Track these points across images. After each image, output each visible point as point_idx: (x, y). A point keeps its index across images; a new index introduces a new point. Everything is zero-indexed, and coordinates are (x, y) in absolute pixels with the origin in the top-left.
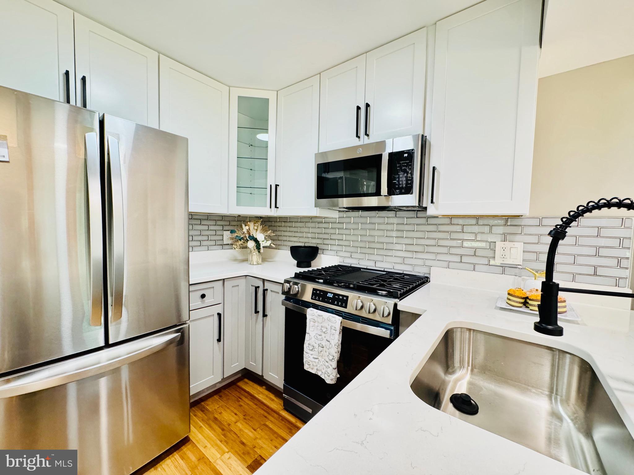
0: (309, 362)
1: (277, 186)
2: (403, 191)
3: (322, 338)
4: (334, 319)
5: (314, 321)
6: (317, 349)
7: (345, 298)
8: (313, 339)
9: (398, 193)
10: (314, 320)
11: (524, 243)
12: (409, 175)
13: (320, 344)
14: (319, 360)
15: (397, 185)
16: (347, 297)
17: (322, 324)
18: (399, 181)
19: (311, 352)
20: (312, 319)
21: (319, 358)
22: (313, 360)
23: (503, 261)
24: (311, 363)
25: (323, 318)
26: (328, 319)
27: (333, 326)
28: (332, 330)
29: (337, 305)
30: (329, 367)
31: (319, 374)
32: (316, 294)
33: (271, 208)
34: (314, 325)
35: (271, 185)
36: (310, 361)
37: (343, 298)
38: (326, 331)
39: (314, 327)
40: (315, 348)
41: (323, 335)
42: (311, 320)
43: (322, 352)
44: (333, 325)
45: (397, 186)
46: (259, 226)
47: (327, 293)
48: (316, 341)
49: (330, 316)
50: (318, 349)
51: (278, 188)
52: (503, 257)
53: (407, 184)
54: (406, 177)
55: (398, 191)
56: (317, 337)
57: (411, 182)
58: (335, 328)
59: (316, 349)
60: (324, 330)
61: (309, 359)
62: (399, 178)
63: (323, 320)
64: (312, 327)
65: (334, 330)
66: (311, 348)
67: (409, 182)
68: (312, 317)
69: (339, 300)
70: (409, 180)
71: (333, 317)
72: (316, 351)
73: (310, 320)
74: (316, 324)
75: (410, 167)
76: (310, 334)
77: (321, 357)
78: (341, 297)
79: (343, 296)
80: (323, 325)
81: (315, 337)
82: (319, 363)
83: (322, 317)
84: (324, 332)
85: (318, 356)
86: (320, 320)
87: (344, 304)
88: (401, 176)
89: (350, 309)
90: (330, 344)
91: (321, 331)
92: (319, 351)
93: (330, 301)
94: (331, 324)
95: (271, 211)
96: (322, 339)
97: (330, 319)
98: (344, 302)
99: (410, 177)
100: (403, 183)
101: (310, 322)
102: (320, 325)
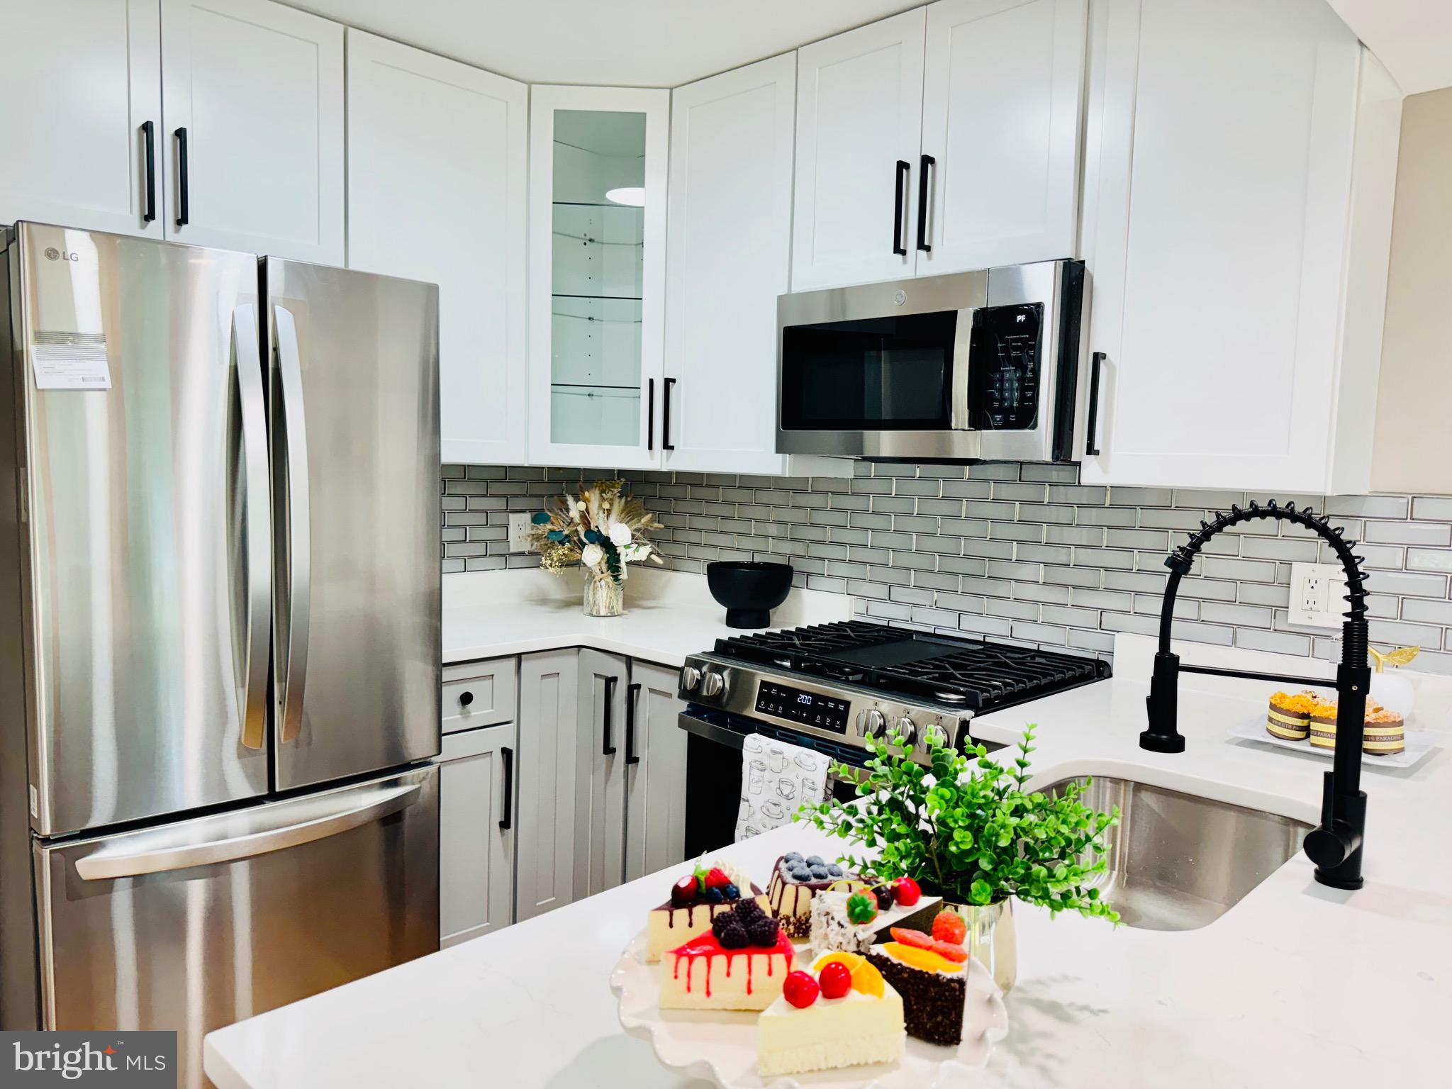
1: (668, 382)
2: (1013, 418)
3: (780, 811)
4: (810, 761)
5: (760, 767)
7: (841, 707)
8: (759, 816)
9: (1000, 424)
10: (762, 764)
12: (1029, 375)
15: (997, 400)
16: (847, 704)
17: (781, 776)
18: (1001, 390)
20: (755, 761)
23: (1310, 618)
25: (785, 759)
26: (797, 760)
27: (807, 779)
28: (806, 789)
29: (823, 725)
32: (766, 696)
33: (650, 447)
34: (761, 779)
35: (651, 381)
37: (836, 706)
38: (791, 793)
39: (760, 784)
41: (784, 803)
42: (753, 764)
44: (809, 775)
45: (996, 404)
46: (617, 501)
47: (798, 693)
48: (767, 820)
49: (802, 752)
51: (674, 389)
53: (1023, 398)
54: (1021, 380)
55: (998, 417)
56: (768, 810)
57: (1033, 395)
58: (813, 783)
60: (787, 790)
62: (1002, 381)
63: (785, 764)
64: (757, 782)
65: (810, 788)
67: (1029, 394)
68: (757, 757)
69: (825, 712)
70: (1029, 388)
71: (810, 756)
73: (750, 764)
74: (767, 775)
75: (1031, 352)
76: (751, 802)
78: (831, 705)
79: (838, 702)
80: (783, 776)
81: (764, 810)
83: (781, 756)
84: (787, 797)
86: (776, 764)
87: (838, 723)
88: (1007, 376)
89: (851, 736)
91: (779, 792)
93: (805, 715)
94: (803, 774)
95: (652, 458)
96: (781, 814)
97: (800, 762)
98: (837, 715)
99: (1030, 380)
100: (1012, 396)
101: (750, 771)
102: (776, 777)
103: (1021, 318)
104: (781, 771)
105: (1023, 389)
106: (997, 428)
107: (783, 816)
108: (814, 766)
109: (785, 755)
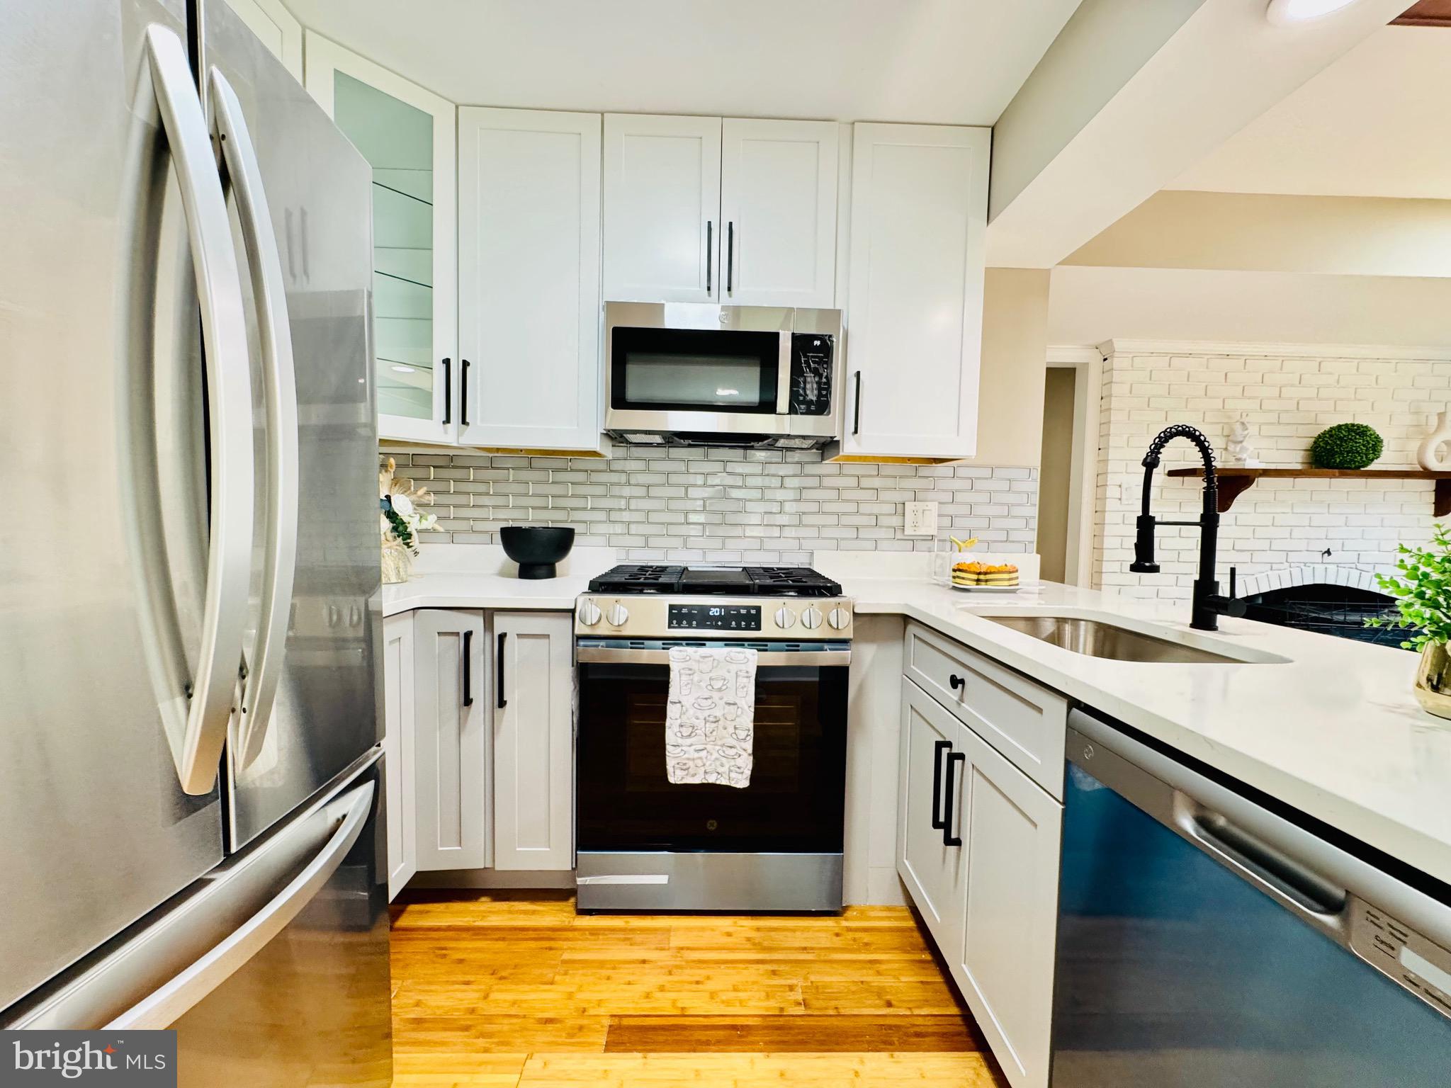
0: (687, 762)
1: (466, 364)
2: (813, 408)
3: (713, 703)
4: (742, 656)
5: (690, 672)
6: (701, 729)
7: (753, 612)
8: (691, 711)
9: (804, 411)
10: (690, 669)
11: (940, 503)
12: (824, 380)
13: (709, 716)
14: (708, 752)
15: (801, 395)
16: (758, 609)
17: (711, 675)
18: (804, 389)
19: (689, 741)
20: (684, 669)
21: (707, 746)
22: (696, 755)
23: (915, 531)
24: (690, 764)
25: (714, 660)
26: (728, 659)
27: (741, 671)
28: (740, 679)
29: (739, 628)
30: (740, 756)
31: (711, 779)
32: (676, 616)
33: (447, 421)
34: (690, 682)
35: (448, 361)
36: (688, 759)
37: (749, 612)
38: (723, 685)
39: (689, 686)
40: (696, 728)
41: (716, 695)
42: (682, 671)
43: (714, 733)
44: (743, 667)
45: (801, 398)
47: (708, 608)
48: (699, 714)
49: (731, 651)
50: (703, 729)
51: (471, 370)
52: (913, 525)
53: (820, 395)
54: (819, 383)
55: (803, 407)
56: (699, 705)
57: (827, 394)
58: (747, 672)
59: (700, 731)
60: (718, 684)
61: (686, 756)
62: (805, 382)
63: (715, 664)
64: (686, 685)
65: (744, 677)
66: (686, 732)
67: (824, 392)
68: (684, 665)
69: (739, 618)
70: (824, 389)
71: (739, 653)
72: (701, 735)
73: (679, 672)
74: (696, 678)
75: (825, 366)
76: (683, 703)
77: (712, 743)
78: (743, 612)
79: (748, 608)
80: (713, 675)
81: (696, 705)
82: (709, 757)
83: (712, 658)
84: (720, 690)
85: (703, 744)
86: (706, 666)
87: (753, 623)
88: (809, 379)
89: (768, 630)
90: (738, 708)
91: (710, 688)
92: (708, 733)
93: (720, 623)
94: (734, 668)
95: (446, 432)
96: (714, 705)
97: (731, 659)
98: (753, 618)
99: (825, 384)
100: (812, 395)
101: (680, 677)
102: (707, 677)
103: (817, 343)
104: (711, 671)
105: (820, 389)
106: (802, 414)
107: (716, 705)
108: (746, 660)
109: (717, 658)
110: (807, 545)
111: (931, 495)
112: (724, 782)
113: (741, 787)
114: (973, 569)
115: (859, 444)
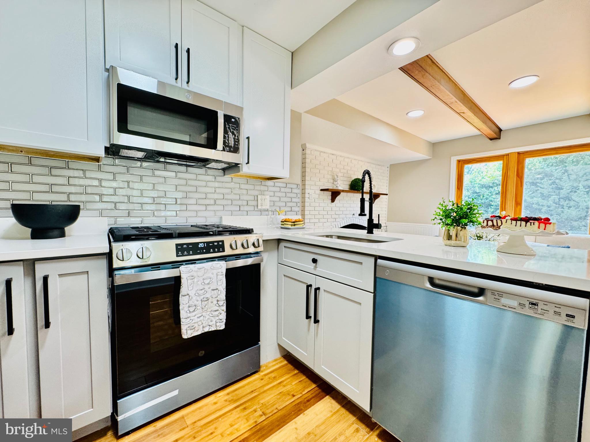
0: (193, 324)
2: (232, 149)
3: (205, 291)
4: (219, 265)
5: (192, 278)
6: (200, 306)
7: (220, 243)
8: (194, 298)
9: (228, 150)
10: (193, 276)
11: (270, 196)
12: (237, 137)
13: (203, 298)
14: (204, 317)
16: (223, 242)
17: (203, 277)
18: (228, 140)
19: (194, 314)
20: (189, 277)
21: (204, 314)
22: (199, 320)
23: (262, 207)
24: (196, 325)
25: (205, 269)
26: (212, 268)
27: (219, 272)
28: (218, 277)
29: (214, 252)
30: (221, 313)
31: (206, 330)
32: (180, 249)
34: (192, 283)
36: (195, 323)
37: (218, 244)
38: (210, 281)
39: (192, 285)
40: (197, 306)
41: (206, 287)
43: (207, 306)
44: (220, 270)
45: (227, 144)
47: (198, 243)
48: (198, 298)
49: (213, 264)
50: (201, 306)
52: (261, 205)
53: (235, 144)
55: (228, 148)
56: (198, 294)
57: (238, 144)
58: (222, 272)
59: (199, 307)
60: (207, 281)
61: (193, 322)
62: (228, 137)
63: (205, 272)
64: (190, 285)
65: (221, 275)
66: (192, 309)
68: (189, 275)
69: (214, 247)
70: (237, 142)
71: (217, 264)
72: (199, 309)
73: (187, 278)
74: (195, 280)
75: (237, 131)
77: (205, 311)
78: (216, 244)
79: (218, 242)
81: (196, 294)
82: (204, 319)
83: (204, 269)
84: (208, 284)
85: (201, 313)
86: (200, 273)
87: (221, 249)
88: (230, 136)
89: (228, 251)
90: (219, 291)
91: (203, 284)
92: (203, 307)
93: (204, 251)
94: (215, 272)
96: (206, 292)
97: (214, 267)
98: (220, 246)
99: (237, 139)
100: (232, 143)
101: (187, 281)
102: (201, 279)
103: (233, 120)
104: (203, 275)
105: (235, 142)
106: (227, 151)
107: (207, 292)
108: (221, 267)
109: (206, 268)
110: (219, 214)
111: (266, 193)
112: (213, 329)
113: (223, 329)
114: (291, 221)
115: (249, 168)
